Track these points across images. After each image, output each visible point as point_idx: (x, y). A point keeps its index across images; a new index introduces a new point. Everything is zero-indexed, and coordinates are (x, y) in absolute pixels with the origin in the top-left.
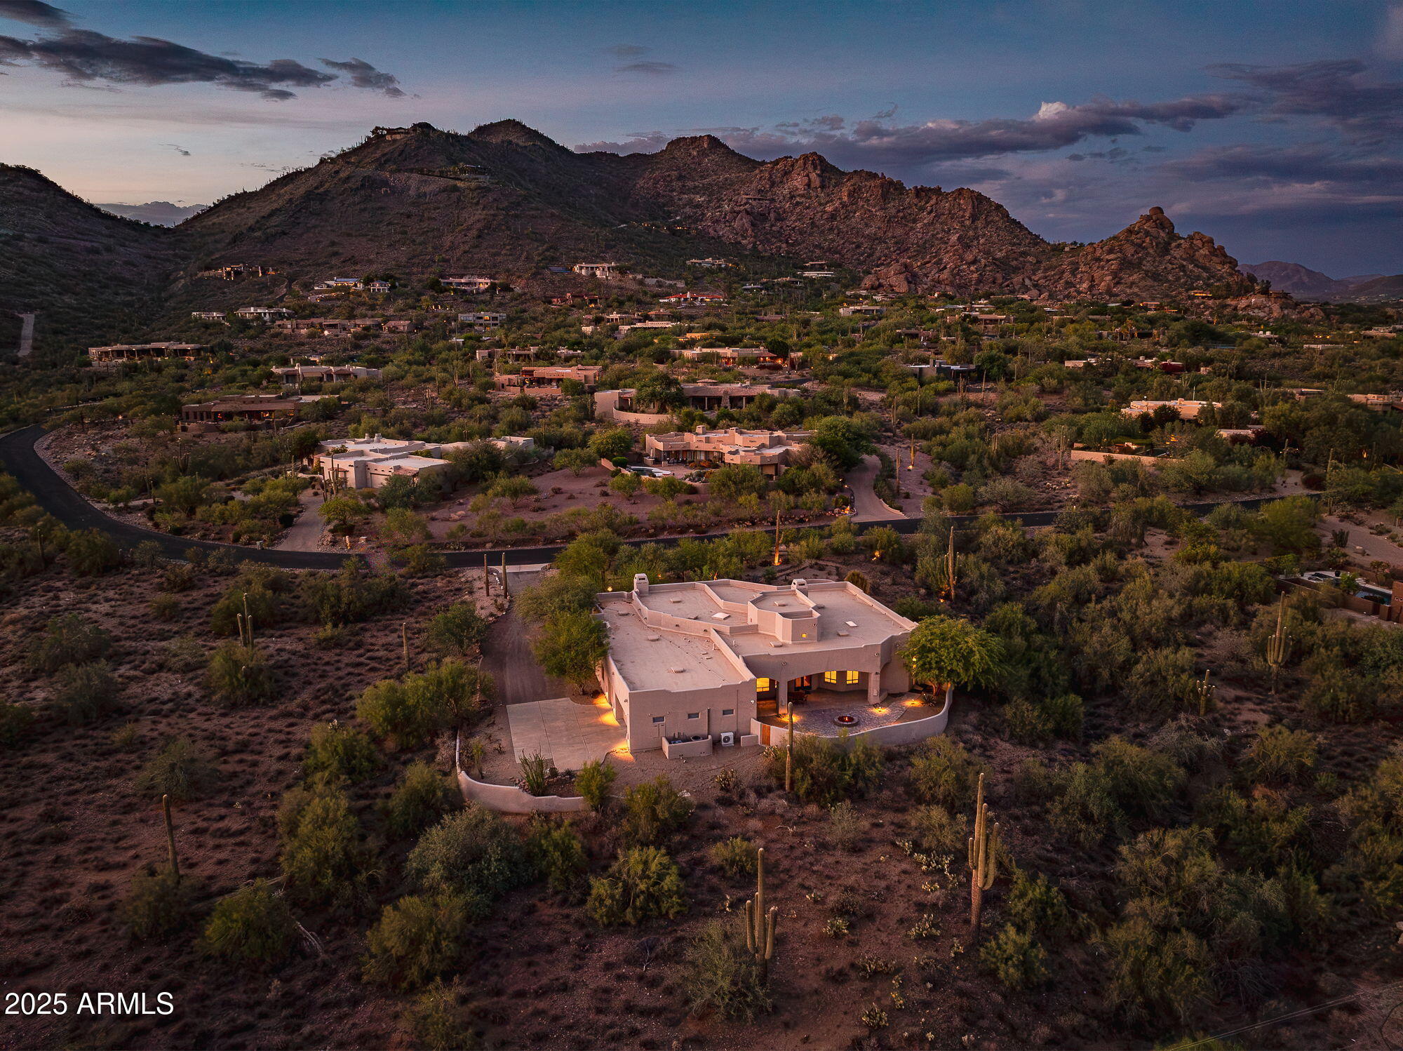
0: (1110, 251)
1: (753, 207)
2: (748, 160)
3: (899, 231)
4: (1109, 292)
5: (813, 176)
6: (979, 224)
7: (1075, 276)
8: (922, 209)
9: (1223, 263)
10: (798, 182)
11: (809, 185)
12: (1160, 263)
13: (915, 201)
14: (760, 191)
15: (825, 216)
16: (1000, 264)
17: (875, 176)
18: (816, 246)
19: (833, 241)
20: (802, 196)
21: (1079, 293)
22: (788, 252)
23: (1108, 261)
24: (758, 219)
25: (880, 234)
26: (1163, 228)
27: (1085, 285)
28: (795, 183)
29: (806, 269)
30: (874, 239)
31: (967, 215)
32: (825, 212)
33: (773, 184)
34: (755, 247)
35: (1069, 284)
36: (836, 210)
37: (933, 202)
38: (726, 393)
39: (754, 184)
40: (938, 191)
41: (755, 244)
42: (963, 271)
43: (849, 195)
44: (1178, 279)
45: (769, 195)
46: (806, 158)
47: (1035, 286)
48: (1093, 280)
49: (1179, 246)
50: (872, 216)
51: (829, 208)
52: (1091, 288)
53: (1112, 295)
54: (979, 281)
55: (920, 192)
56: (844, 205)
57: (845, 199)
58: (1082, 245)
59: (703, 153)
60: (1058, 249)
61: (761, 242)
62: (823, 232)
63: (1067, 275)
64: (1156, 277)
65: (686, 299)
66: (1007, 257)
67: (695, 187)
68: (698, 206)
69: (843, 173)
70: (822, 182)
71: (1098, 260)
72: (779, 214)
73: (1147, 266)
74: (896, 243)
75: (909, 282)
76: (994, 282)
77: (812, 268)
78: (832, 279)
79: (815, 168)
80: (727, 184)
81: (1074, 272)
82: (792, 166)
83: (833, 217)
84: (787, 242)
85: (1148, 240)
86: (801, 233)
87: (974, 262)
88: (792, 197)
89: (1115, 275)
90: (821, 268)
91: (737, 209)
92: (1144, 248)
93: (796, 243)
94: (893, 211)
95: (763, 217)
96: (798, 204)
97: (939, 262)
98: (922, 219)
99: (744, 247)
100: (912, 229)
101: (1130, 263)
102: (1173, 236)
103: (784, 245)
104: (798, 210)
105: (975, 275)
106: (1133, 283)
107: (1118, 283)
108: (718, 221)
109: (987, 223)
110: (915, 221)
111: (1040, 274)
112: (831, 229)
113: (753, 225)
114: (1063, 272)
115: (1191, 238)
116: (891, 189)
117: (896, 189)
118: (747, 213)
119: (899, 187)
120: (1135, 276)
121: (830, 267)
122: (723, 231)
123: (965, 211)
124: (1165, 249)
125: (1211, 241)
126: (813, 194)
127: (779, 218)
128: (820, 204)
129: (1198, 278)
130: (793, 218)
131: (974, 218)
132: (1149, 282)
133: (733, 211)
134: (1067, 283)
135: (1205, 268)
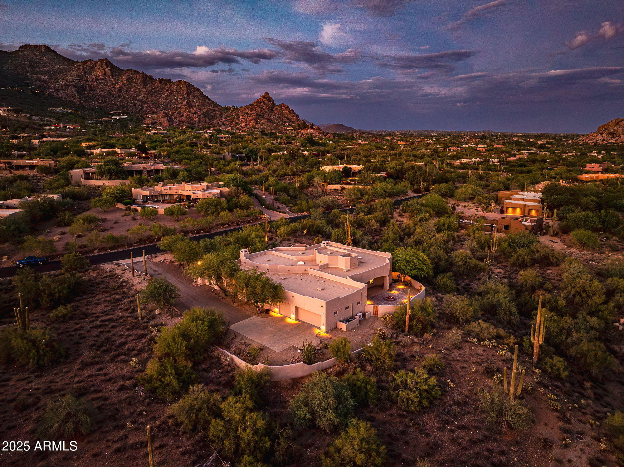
0: (252, 110)
1: (76, 84)
2: (70, 60)
3: (153, 99)
4: (254, 127)
5: (107, 70)
6: (191, 97)
7: (239, 120)
8: (163, 89)
9: (294, 116)
10: (99, 72)
11: (105, 74)
12: (271, 116)
13: (160, 85)
14: (79, 76)
15: (116, 90)
16: (206, 114)
17: (138, 72)
18: (114, 104)
19: (121, 102)
20: (102, 79)
21: (242, 127)
22: (100, 107)
23: (251, 114)
24: (80, 89)
25: (145, 99)
26: (270, 101)
27: (243, 124)
28: (98, 73)
29: (112, 115)
30: (142, 101)
31: (185, 92)
32: (116, 88)
33: (85, 73)
34: (81, 103)
35: (237, 124)
36: (121, 87)
37: (168, 85)
38: (145, 168)
39: (75, 72)
40: (169, 81)
41: (80, 102)
42: (191, 117)
43: (126, 80)
44: (279, 122)
45: (84, 78)
46: (102, 61)
47: (223, 124)
48: (246, 122)
49: (277, 109)
50: (140, 91)
51: (117, 86)
52: (246, 125)
53: (255, 128)
54: (199, 122)
55: (161, 81)
56: (125, 85)
57: (125, 82)
58: (237, 108)
59: (43, 54)
60: (228, 109)
61: (84, 101)
62: (116, 97)
63: (235, 120)
64: (270, 121)
65: (60, 127)
66: (208, 111)
67: (40, 71)
68: (43, 81)
69: (122, 70)
70: (112, 73)
71: (247, 113)
72: (91, 87)
73: (266, 117)
74: (153, 104)
75: (169, 121)
76: (205, 122)
77: (115, 114)
78: (128, 120)
79: (107, 66)
80: (59, 71)
81: (238, 118)
82: (95, 64)
83: (120, 90)
84: (98, 102)
85: (265, 106)
86: (105, 97)
87: (195, 113)
88: (97, 80)
89: (255, 120)
90: (119, 114)
91: (68, 84)
92: (264, 109)
93: (103, 102)
94: (150, 89)
95: (83, 88)
96: (100, 83)
97: (179, 113)
98: (164, 93)
99: (75, 103)
100: (160, 97)
101: (260, 115)
102: (274, 105)
103: (96, 103)
104: (101, 86)
105: (197, 119)
106: (263, 123)
107: (257, 123)
108: (58, 89)
109: (194, 97)
110: (161, 94)
111: (223, 119)
112: (120, 96)
113: (78, 92)
114: (233, 118)
115: (281, 106)
116: (147, 79)
117: (150, 79)
118: (73, 85)
119: (151, 78)
120: (263, 121)
121: (123, 114)
122: (61, 94)
123: (183, 91)
124: (272, 111)
125: (288, 107)
126: (108, 79)
127: (91, 90)
128: (112, 84)
129: (286, 122)
130: (99, 90)
131: (188, 94)
132: (269, 123)
133: (65, 85)
134: (236, 123)
135: (288, 119)
